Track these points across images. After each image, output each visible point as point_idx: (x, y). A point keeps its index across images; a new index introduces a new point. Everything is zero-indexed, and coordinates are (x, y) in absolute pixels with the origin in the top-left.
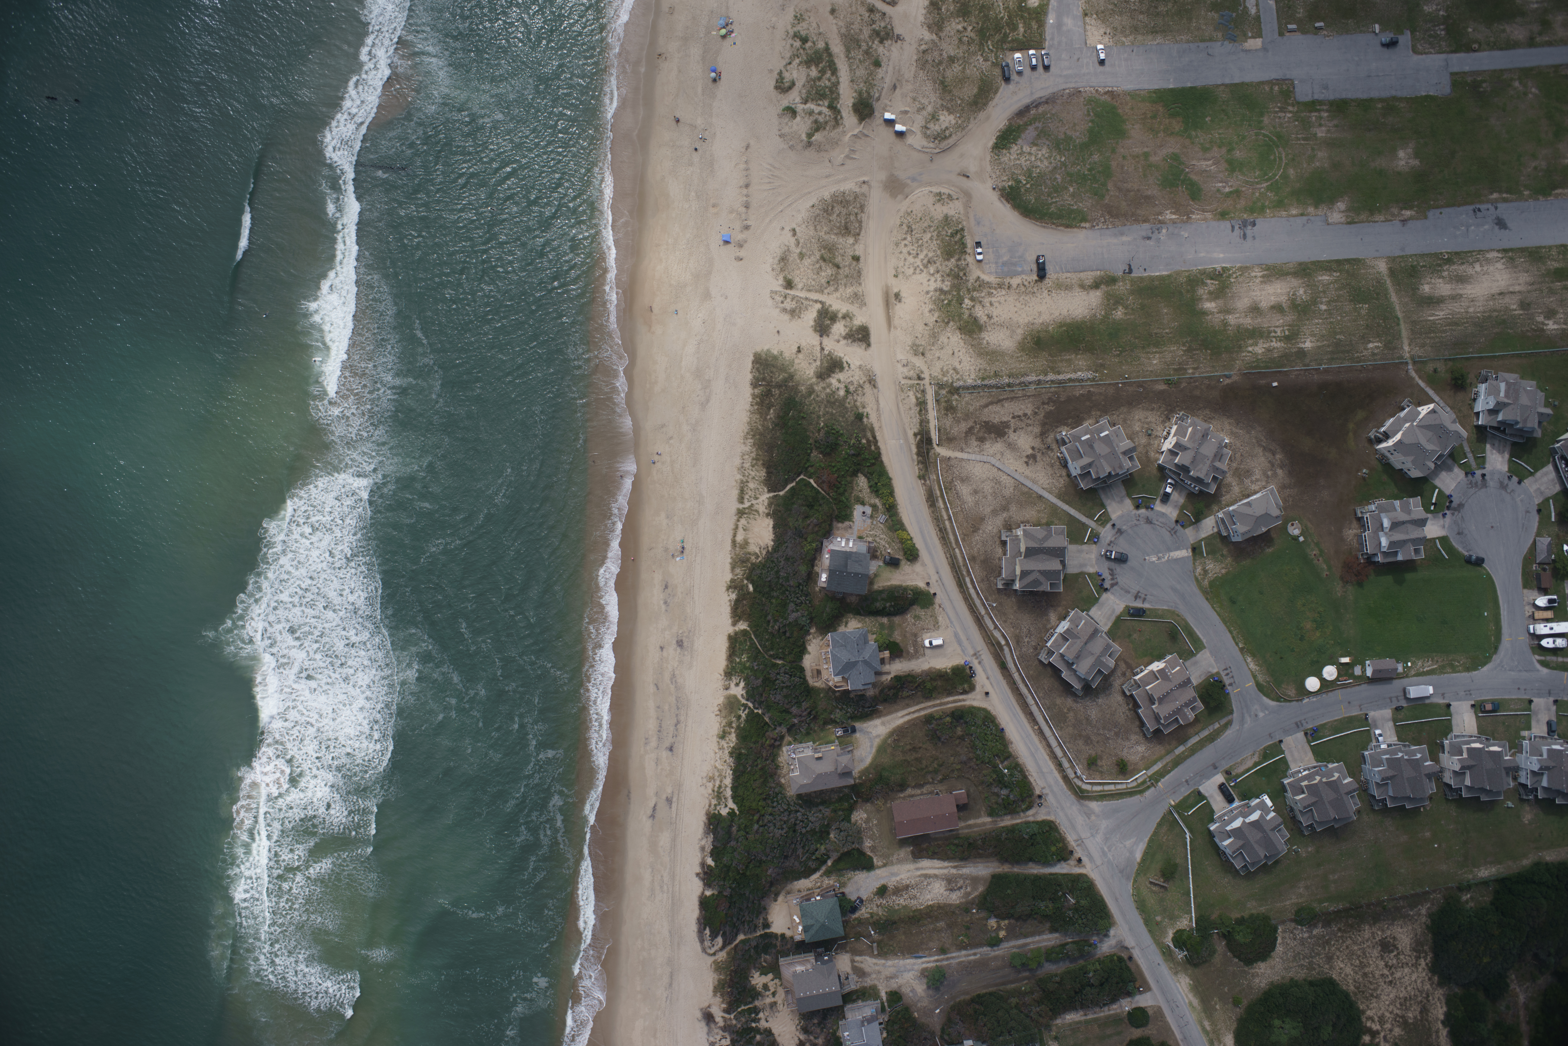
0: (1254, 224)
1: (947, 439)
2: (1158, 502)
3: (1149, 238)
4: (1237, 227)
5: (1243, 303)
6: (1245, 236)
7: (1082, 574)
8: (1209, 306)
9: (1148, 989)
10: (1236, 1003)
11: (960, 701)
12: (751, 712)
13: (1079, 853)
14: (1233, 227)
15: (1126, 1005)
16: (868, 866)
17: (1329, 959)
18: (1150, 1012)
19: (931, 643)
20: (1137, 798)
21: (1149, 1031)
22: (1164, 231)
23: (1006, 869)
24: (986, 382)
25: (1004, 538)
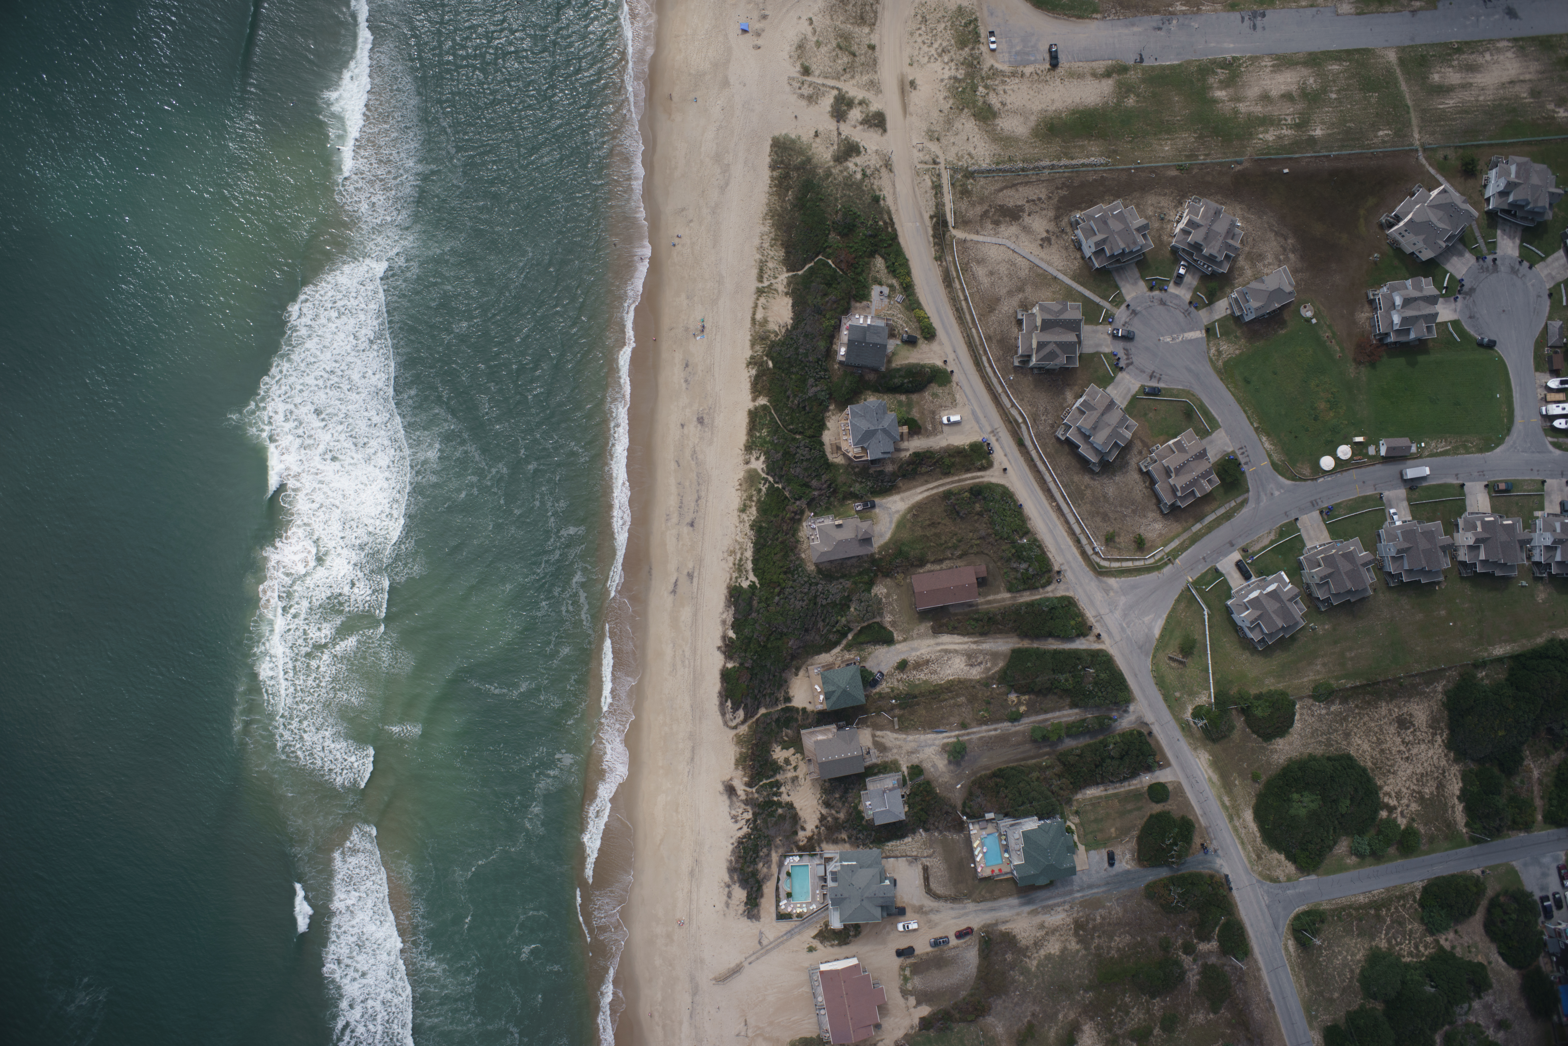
0: (1263, 15)
1: (963, 222)
2: (1171, 284)
3: (1160, 29)
4: (1246, 18)
5: (1253, 92)
6: (1254, 27)
7: (1097, 354)
8: (1220, 94)
9: (1168, 764)
10: (1255, 779)
11: (978, 477)
12: (771, 486)
13: (1097, 629)
14: (1243, 18)
15: (1147, 779)
16: (889, 641)
17: (1347, 735)
18: (1170, 788)
19: (949, 420)
20: (1154, 575)
21: (1170, 806)
22: (1175, 22)
23: (1026, 644)
24: (1000, 167)
25: (1020, 317)
